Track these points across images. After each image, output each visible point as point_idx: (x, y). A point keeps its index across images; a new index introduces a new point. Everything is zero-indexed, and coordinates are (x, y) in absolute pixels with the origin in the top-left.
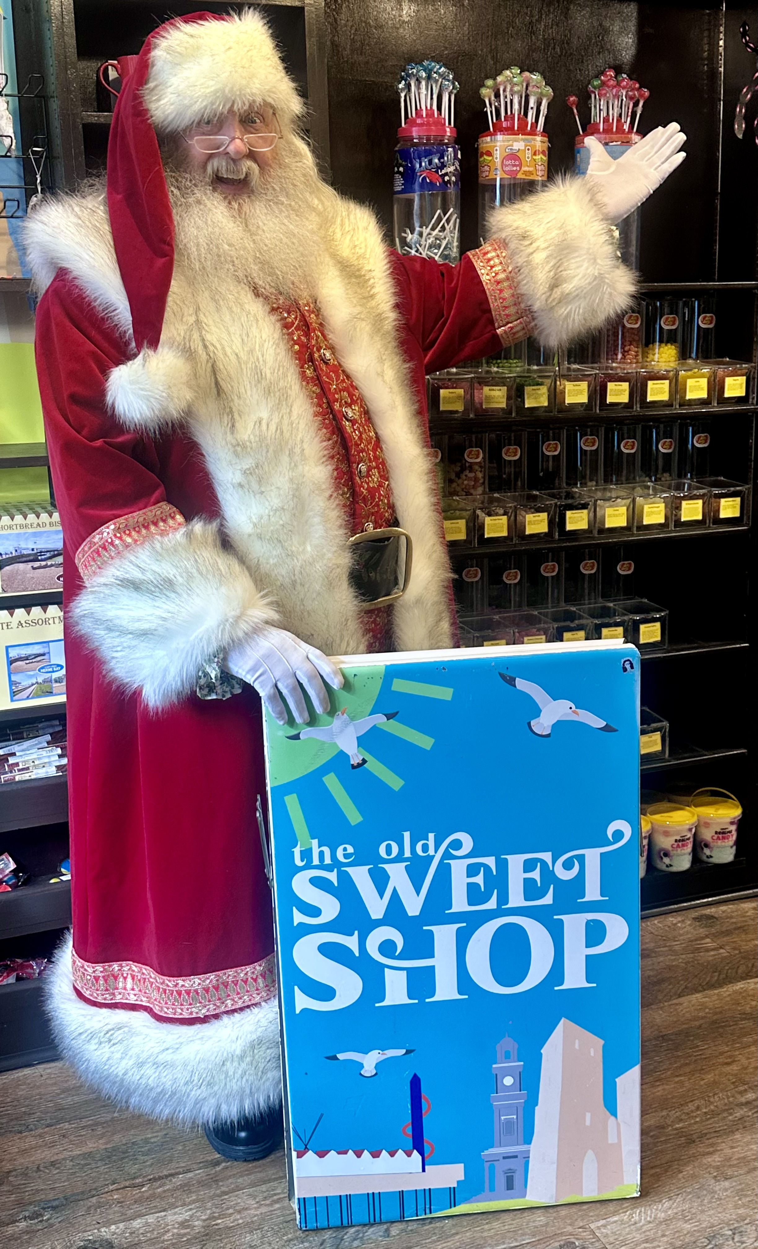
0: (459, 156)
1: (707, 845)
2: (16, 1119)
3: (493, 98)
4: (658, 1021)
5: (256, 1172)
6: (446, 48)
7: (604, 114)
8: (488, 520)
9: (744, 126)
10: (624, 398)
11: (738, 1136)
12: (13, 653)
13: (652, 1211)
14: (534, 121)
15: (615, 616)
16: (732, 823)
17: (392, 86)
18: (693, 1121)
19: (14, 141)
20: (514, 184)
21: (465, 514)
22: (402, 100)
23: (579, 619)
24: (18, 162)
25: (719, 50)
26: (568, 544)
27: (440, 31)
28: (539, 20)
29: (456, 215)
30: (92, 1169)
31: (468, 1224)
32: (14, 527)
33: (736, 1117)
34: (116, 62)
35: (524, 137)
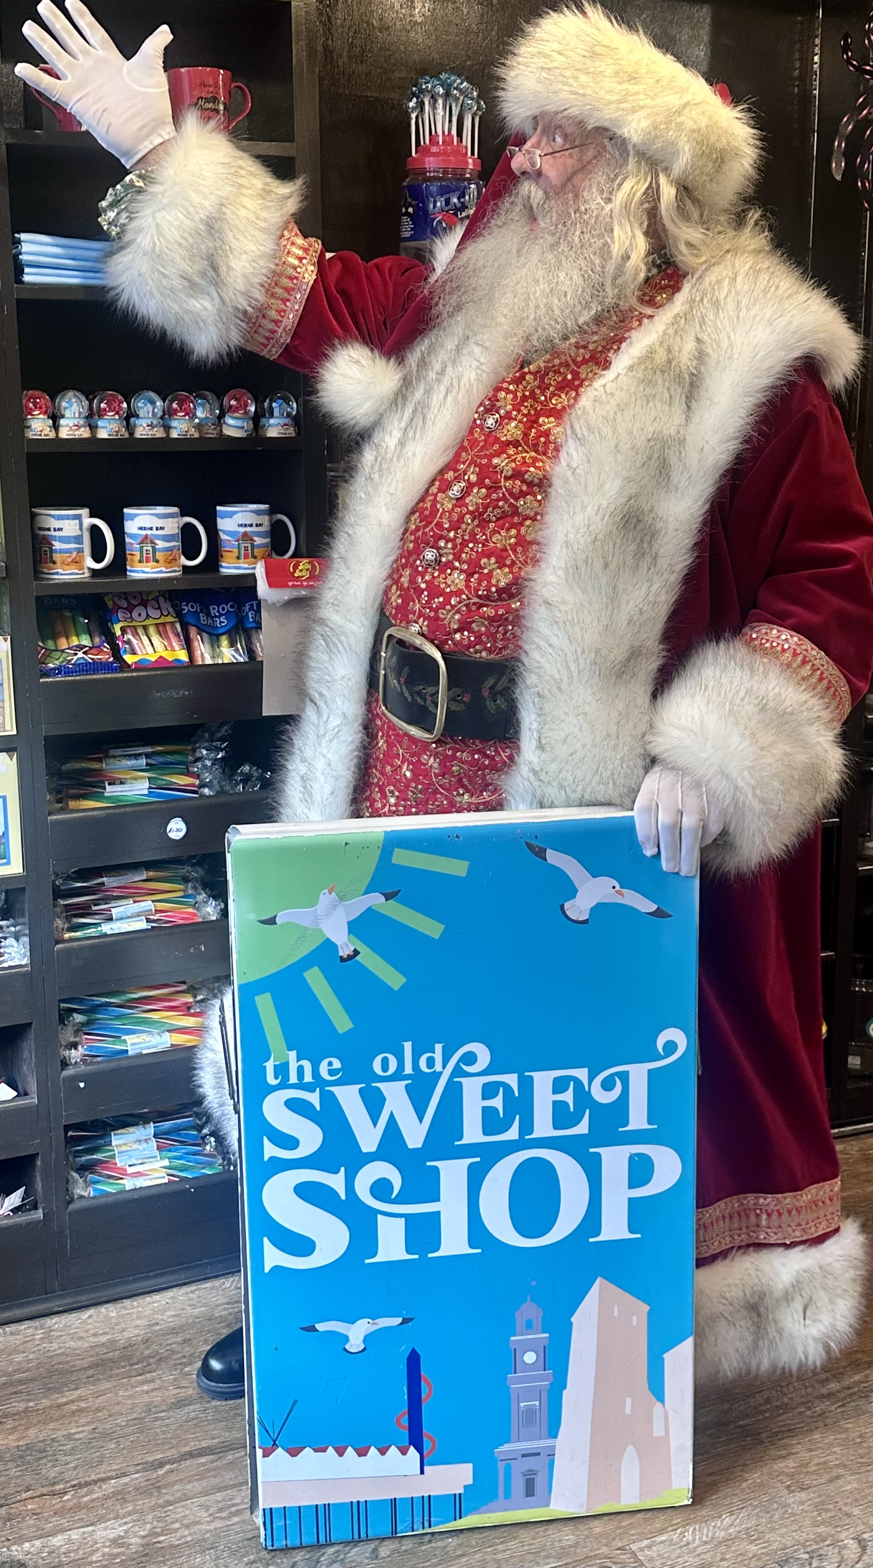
5: (209, 1477)
6: (469, 58)
9: (843, 164)
11: (817, 1436)
13: (708, 1529)
17: (400, 105)
18: (761, 1417)
22: (413, 122)
25: (813, 68)
27: (462, 36)
31: (477, 1544)
33: (815, 1412)
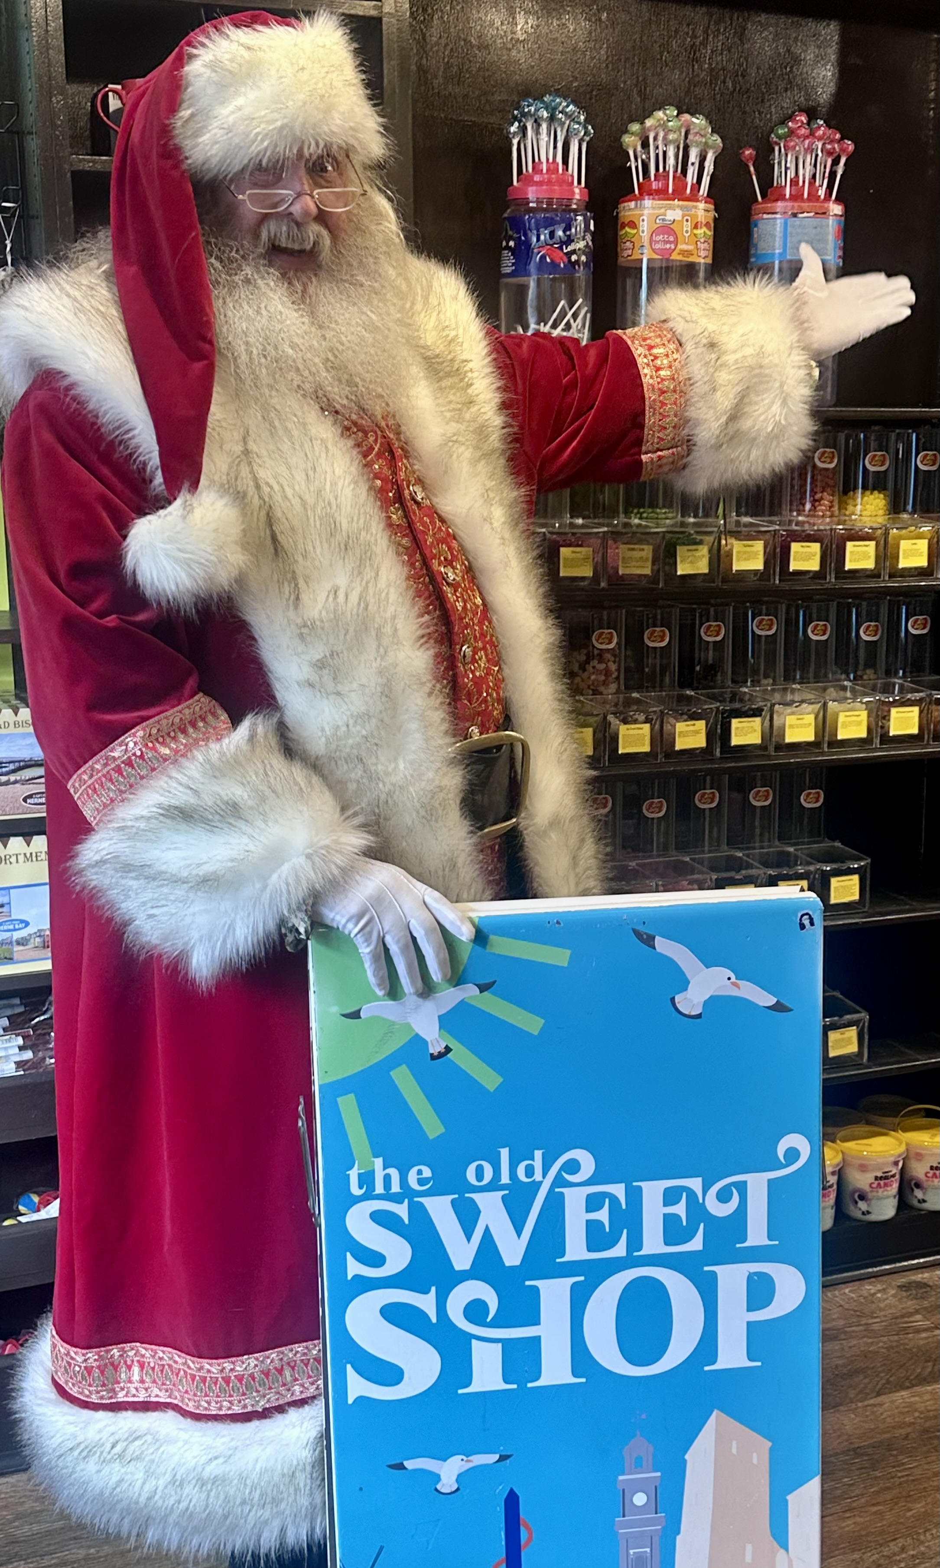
0: (592, 228)
1: (918, 1185)
3: (639, 148)
4: (848, 1428)
6: (576, 78)
7: (791, 174)
8: (623, 730)
10: (814, 565)
14: (695, 181)
15: (796, 865)
17: (501, 130)
20: (667, 268)
21: (592, 720)
22: (515, 148)
23: (746, 868)
26: (733, 764)
27: (568, 55)
28: (704, 44)
29: (586, 309)
34: (119, 87)
35: (681, 203)
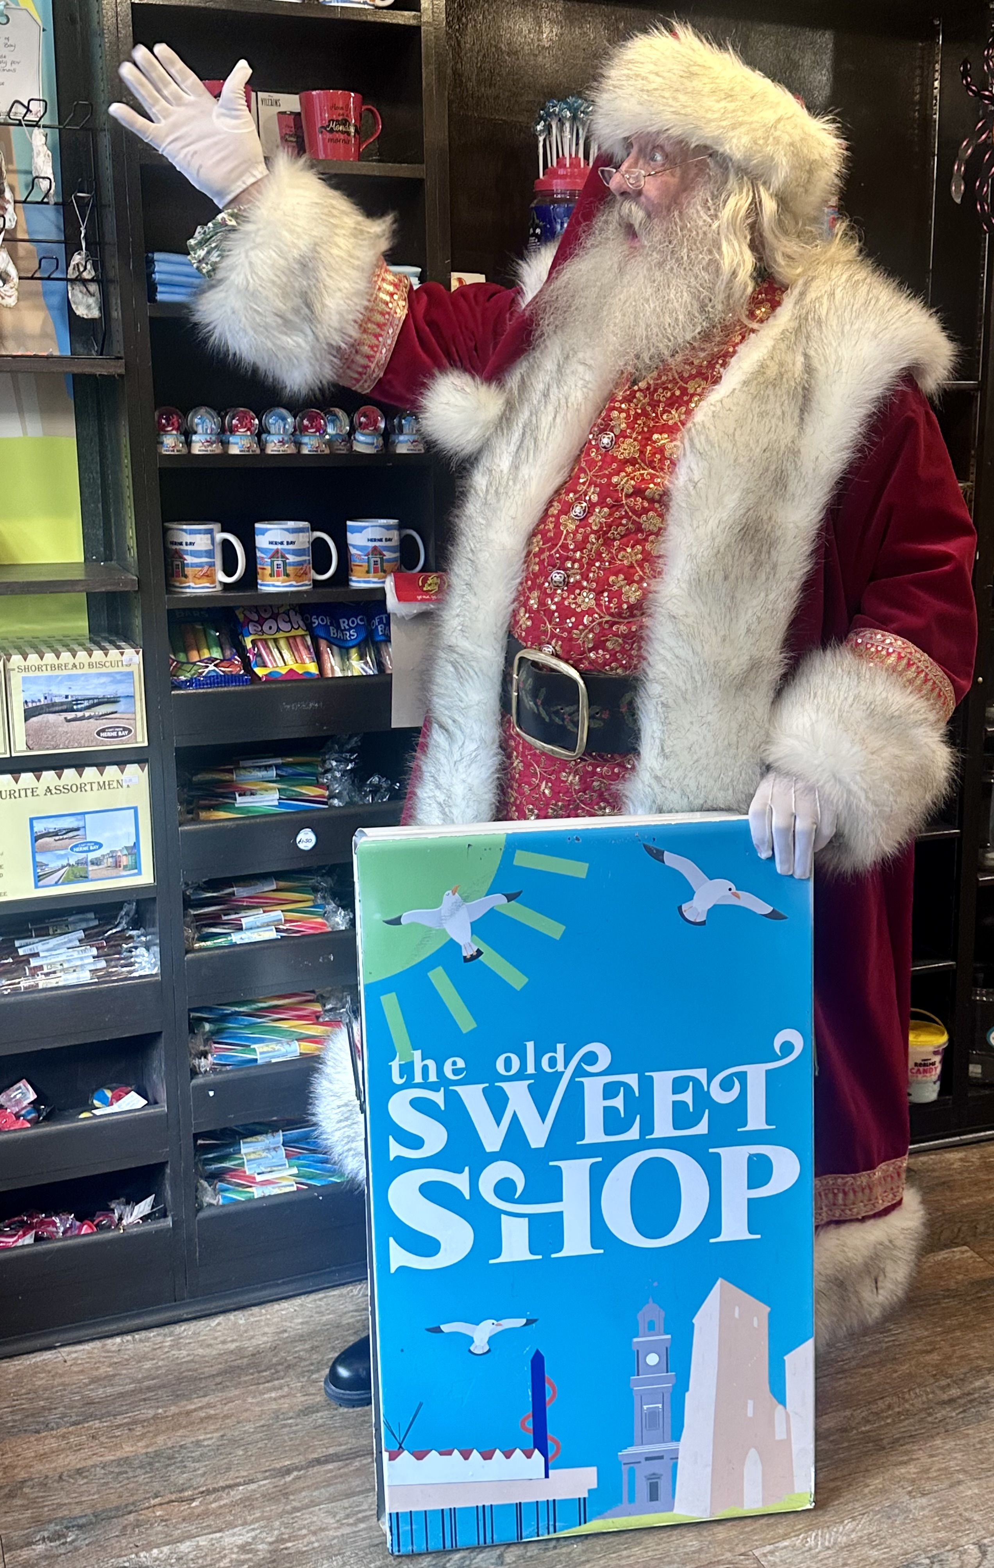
2: (33, 1415)
5: (336, 1483)
9: (963, 187)
11: (938, 1442)
12: (39, 827)
13: (831, 1534)
16: (936, 1053)
17: (529, 128)
18: (883, 1423)
19: (53, 185)
22: (541, 145)
24: (58, 211)
25: (933, 92)
30: (128, 1478)
31: (605, 1547)
32: (44, 668)
33: (936, 1418)
